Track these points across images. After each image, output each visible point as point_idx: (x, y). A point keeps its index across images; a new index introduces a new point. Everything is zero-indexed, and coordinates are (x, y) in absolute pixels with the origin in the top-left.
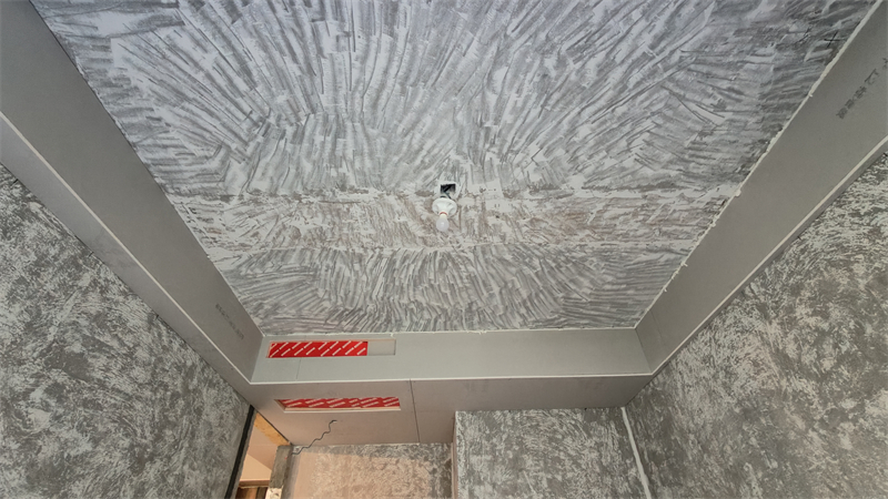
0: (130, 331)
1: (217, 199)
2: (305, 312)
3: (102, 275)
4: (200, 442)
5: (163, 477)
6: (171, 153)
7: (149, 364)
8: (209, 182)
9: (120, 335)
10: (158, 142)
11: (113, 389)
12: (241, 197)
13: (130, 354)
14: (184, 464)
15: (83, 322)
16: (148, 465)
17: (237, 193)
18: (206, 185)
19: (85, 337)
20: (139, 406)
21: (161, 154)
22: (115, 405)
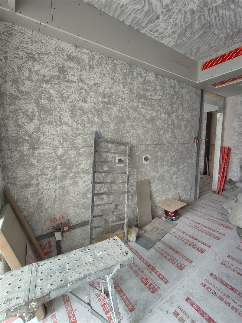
0: (152, 83)
1: (155, 21)
2: (212, 44)
3: (138, 71)
4: (186, 105)
5: (177, 117)
6: (133, 15)
7: (161, 89)
8: (149, 16)
9: (150, 85)
10: (128, 14)
11: (155, 99)
12: (162, 12)
13: (155, 89)
14: (182, 112)
15: (140, 86)
16: (172, 115)
17: (160, 12)
18: (149, 18)
19: (142, 89)
20: (163, 101)
21: (131, 18)
22: (157, 103)
